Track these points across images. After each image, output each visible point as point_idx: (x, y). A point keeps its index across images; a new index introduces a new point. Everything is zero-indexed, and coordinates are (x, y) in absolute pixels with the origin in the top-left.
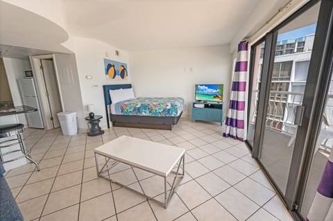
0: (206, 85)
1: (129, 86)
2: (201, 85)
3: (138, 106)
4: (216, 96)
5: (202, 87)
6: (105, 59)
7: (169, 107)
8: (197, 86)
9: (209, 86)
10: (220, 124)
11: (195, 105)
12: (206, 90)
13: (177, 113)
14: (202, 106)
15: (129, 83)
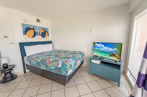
0: (102, 43)
1: (50, 42)
2: (98, 43)
3: (39, 61)
4: (113, 55)
5: (98, 45)
6: (23, 24)
7: (60, 66)
8: (94, 43)
9: (106, 44)
10: (117, 84)
11: (92, 61)
12: (102, 48)
13: (67, 72)
14: (98, 62)
15: (51, 40)
